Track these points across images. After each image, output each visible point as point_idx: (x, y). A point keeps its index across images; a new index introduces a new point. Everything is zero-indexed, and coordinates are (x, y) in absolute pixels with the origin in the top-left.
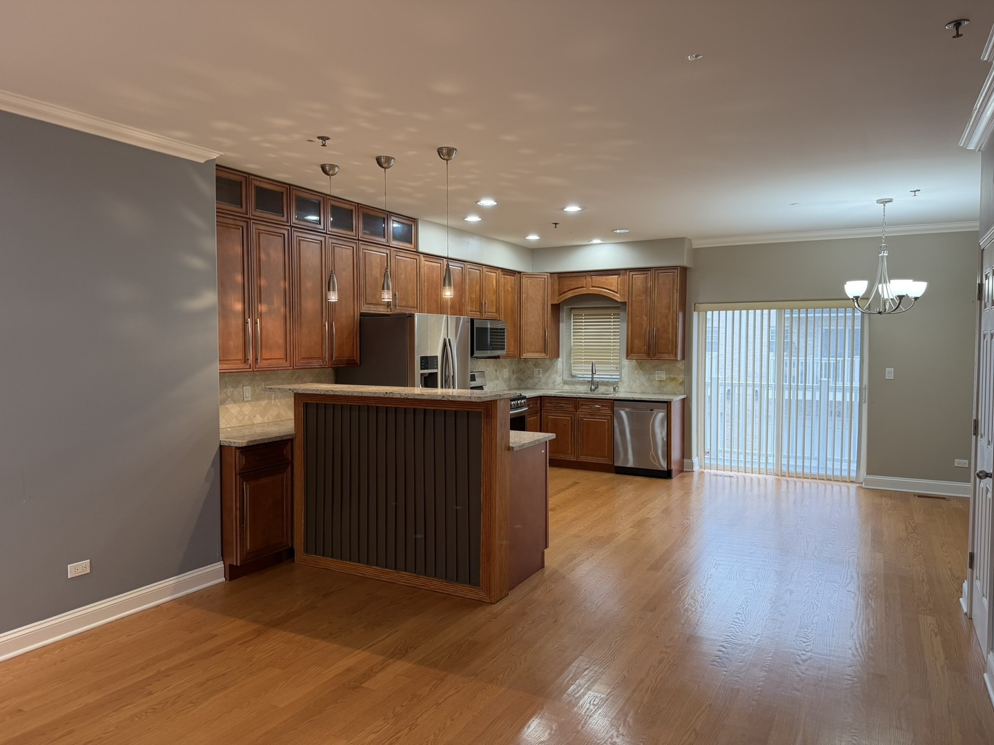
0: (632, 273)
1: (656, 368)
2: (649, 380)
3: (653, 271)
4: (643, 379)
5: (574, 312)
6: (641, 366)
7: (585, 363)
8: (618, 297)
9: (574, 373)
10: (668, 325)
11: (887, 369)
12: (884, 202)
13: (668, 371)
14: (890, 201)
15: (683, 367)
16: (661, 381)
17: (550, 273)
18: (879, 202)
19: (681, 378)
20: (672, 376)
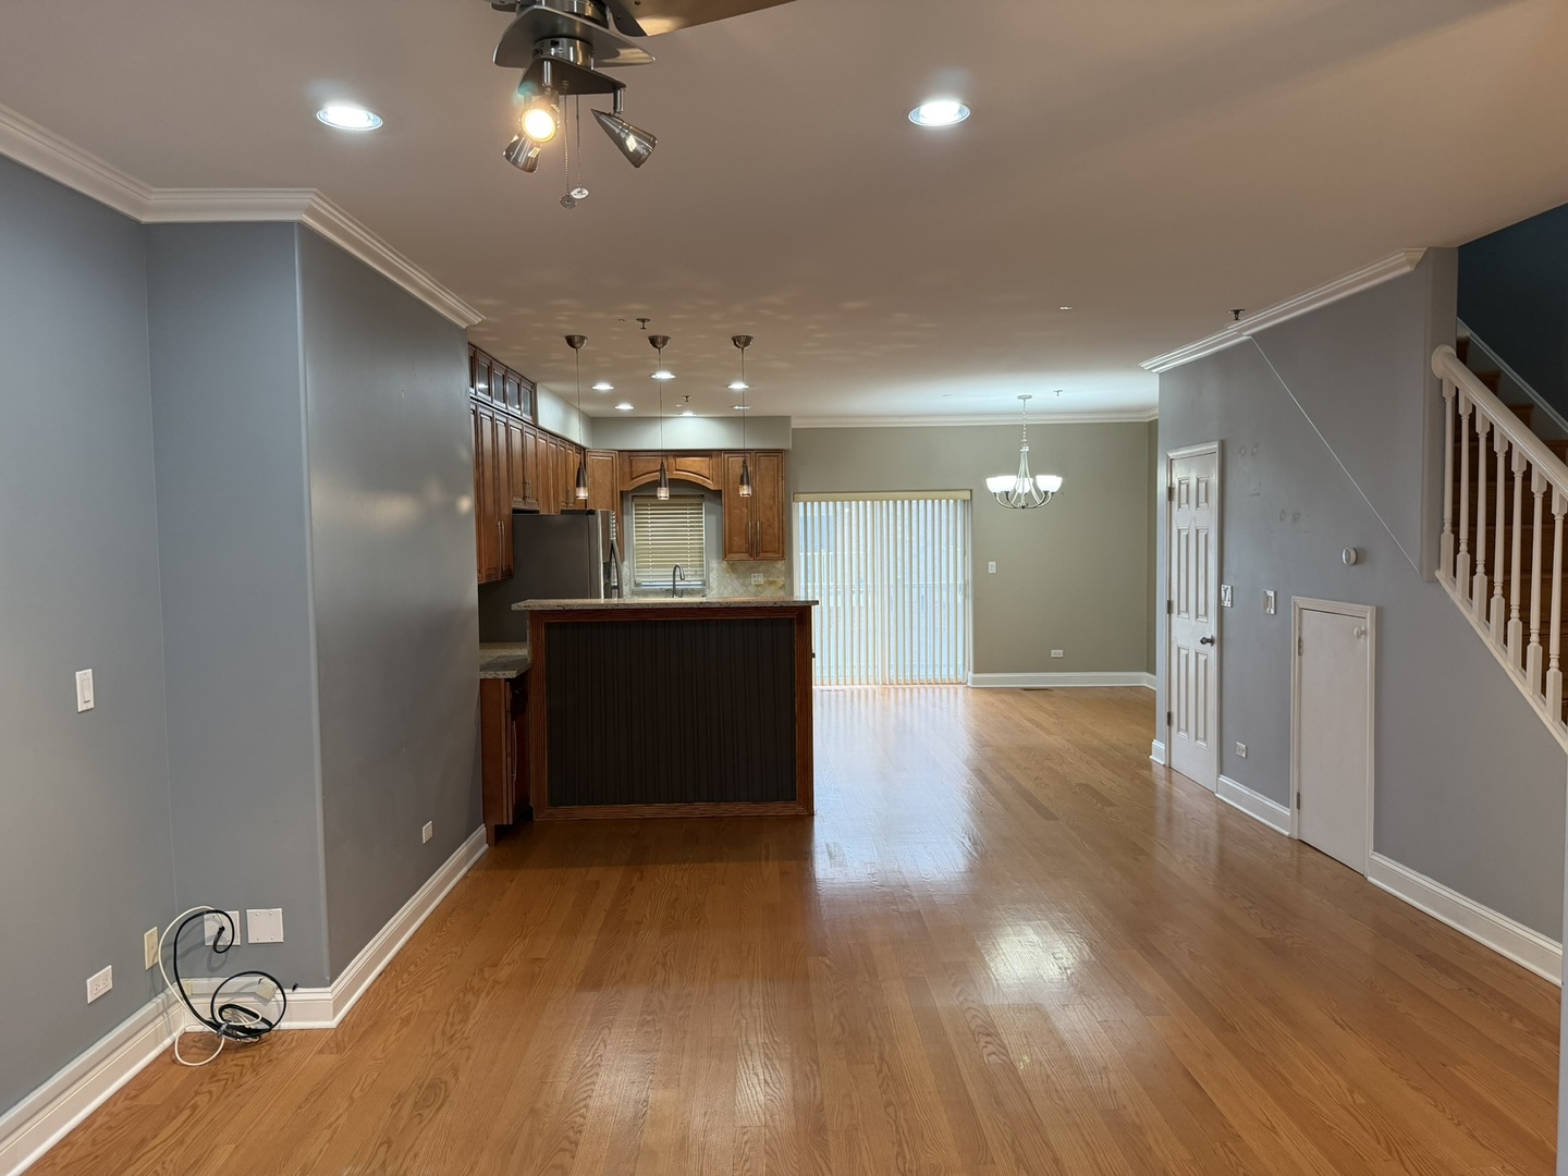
0: (726, 456)
1: (752, 570)
2: (743, 584)
3: (753, 454)
4: (736, 583)
5: (637, 501)
6: (733, 568)
7: (653, 566)
8: (710, 485)
9: (639, 580)
10: (774, 519)
11: (990, 563)
12: (1024, 398)
13: (766, 573)
14: (1030, 397)
15: (783, 568)
16: (757, 586)
17: (619, 451)
18: (1019, 397)
19: (781, 580)
20: (771, 579)
